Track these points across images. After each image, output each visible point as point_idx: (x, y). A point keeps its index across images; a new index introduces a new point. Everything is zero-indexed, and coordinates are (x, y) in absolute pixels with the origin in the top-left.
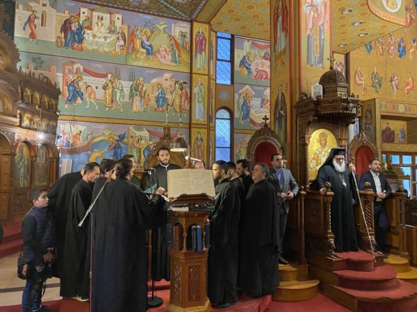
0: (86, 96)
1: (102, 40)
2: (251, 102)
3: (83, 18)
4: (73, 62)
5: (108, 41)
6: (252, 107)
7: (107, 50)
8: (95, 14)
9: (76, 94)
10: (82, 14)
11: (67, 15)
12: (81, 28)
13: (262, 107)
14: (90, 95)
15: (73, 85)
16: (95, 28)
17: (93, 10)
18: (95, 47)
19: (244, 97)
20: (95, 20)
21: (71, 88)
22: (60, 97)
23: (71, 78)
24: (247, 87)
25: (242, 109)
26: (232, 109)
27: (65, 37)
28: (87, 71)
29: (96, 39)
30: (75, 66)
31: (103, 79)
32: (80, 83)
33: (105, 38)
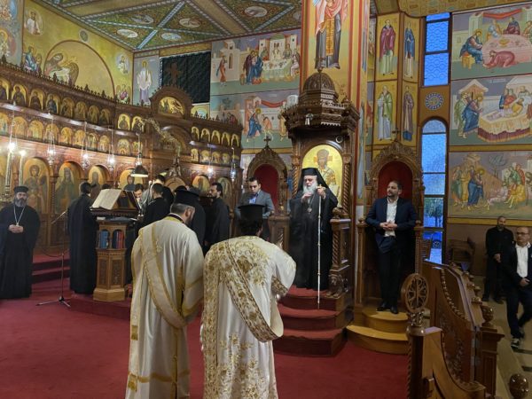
0: (263, 128)
1: (278, 67)
2: (481, 103)
3: (261, 49)
4: (253, 97)
5: (284, 66)
6: (481, 110)
7: (282, 76)
8: (272, 42)
9: (256, 127)
10: (260, 47)
11: (248, 51)
12: (260, 61)
13: (501, 108)
14: (267, 126)
15: (253, 119)
16: (272, 57)
17: (269, 39)
18: (271, 77)
19: (467, 99)
20: (272, 48)
21: (252, 122)
22: (243, 132)
23: (252, 112)
24: (475, 82)
25: (465, 116)
26: (446, 118)
27: (247, 74)
28: (265, 104)
29: (273, 68)
30: (255, 100)
31: (278, 108)
32: (259, 117)
33: (281, 65)
